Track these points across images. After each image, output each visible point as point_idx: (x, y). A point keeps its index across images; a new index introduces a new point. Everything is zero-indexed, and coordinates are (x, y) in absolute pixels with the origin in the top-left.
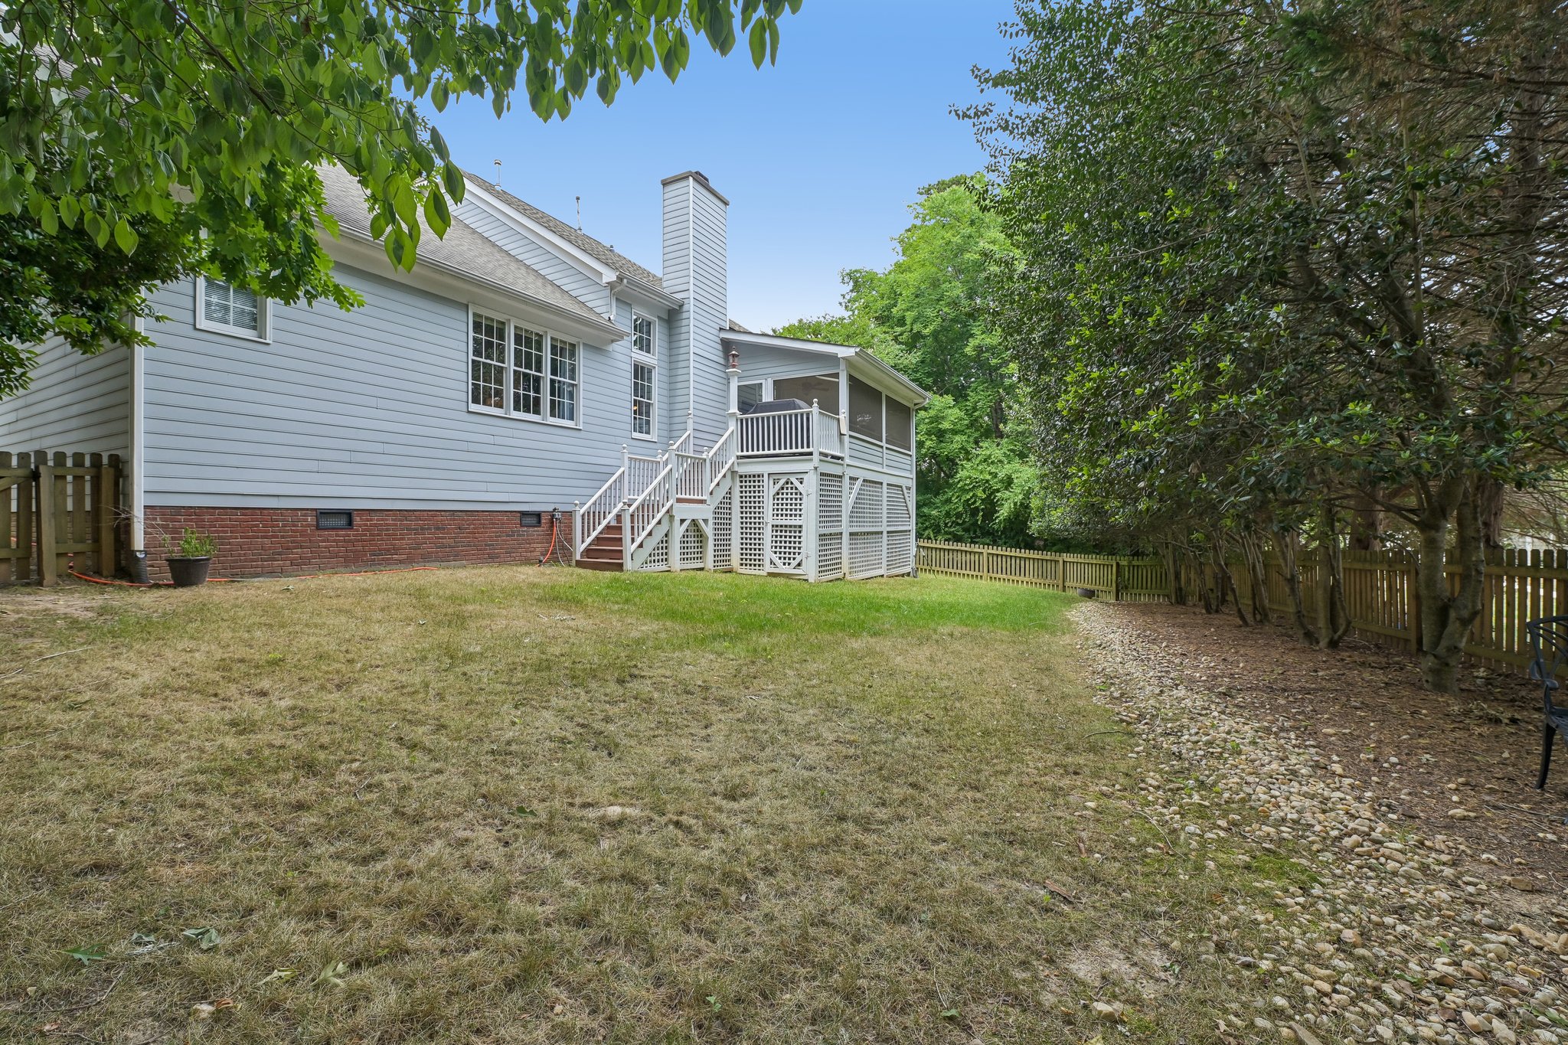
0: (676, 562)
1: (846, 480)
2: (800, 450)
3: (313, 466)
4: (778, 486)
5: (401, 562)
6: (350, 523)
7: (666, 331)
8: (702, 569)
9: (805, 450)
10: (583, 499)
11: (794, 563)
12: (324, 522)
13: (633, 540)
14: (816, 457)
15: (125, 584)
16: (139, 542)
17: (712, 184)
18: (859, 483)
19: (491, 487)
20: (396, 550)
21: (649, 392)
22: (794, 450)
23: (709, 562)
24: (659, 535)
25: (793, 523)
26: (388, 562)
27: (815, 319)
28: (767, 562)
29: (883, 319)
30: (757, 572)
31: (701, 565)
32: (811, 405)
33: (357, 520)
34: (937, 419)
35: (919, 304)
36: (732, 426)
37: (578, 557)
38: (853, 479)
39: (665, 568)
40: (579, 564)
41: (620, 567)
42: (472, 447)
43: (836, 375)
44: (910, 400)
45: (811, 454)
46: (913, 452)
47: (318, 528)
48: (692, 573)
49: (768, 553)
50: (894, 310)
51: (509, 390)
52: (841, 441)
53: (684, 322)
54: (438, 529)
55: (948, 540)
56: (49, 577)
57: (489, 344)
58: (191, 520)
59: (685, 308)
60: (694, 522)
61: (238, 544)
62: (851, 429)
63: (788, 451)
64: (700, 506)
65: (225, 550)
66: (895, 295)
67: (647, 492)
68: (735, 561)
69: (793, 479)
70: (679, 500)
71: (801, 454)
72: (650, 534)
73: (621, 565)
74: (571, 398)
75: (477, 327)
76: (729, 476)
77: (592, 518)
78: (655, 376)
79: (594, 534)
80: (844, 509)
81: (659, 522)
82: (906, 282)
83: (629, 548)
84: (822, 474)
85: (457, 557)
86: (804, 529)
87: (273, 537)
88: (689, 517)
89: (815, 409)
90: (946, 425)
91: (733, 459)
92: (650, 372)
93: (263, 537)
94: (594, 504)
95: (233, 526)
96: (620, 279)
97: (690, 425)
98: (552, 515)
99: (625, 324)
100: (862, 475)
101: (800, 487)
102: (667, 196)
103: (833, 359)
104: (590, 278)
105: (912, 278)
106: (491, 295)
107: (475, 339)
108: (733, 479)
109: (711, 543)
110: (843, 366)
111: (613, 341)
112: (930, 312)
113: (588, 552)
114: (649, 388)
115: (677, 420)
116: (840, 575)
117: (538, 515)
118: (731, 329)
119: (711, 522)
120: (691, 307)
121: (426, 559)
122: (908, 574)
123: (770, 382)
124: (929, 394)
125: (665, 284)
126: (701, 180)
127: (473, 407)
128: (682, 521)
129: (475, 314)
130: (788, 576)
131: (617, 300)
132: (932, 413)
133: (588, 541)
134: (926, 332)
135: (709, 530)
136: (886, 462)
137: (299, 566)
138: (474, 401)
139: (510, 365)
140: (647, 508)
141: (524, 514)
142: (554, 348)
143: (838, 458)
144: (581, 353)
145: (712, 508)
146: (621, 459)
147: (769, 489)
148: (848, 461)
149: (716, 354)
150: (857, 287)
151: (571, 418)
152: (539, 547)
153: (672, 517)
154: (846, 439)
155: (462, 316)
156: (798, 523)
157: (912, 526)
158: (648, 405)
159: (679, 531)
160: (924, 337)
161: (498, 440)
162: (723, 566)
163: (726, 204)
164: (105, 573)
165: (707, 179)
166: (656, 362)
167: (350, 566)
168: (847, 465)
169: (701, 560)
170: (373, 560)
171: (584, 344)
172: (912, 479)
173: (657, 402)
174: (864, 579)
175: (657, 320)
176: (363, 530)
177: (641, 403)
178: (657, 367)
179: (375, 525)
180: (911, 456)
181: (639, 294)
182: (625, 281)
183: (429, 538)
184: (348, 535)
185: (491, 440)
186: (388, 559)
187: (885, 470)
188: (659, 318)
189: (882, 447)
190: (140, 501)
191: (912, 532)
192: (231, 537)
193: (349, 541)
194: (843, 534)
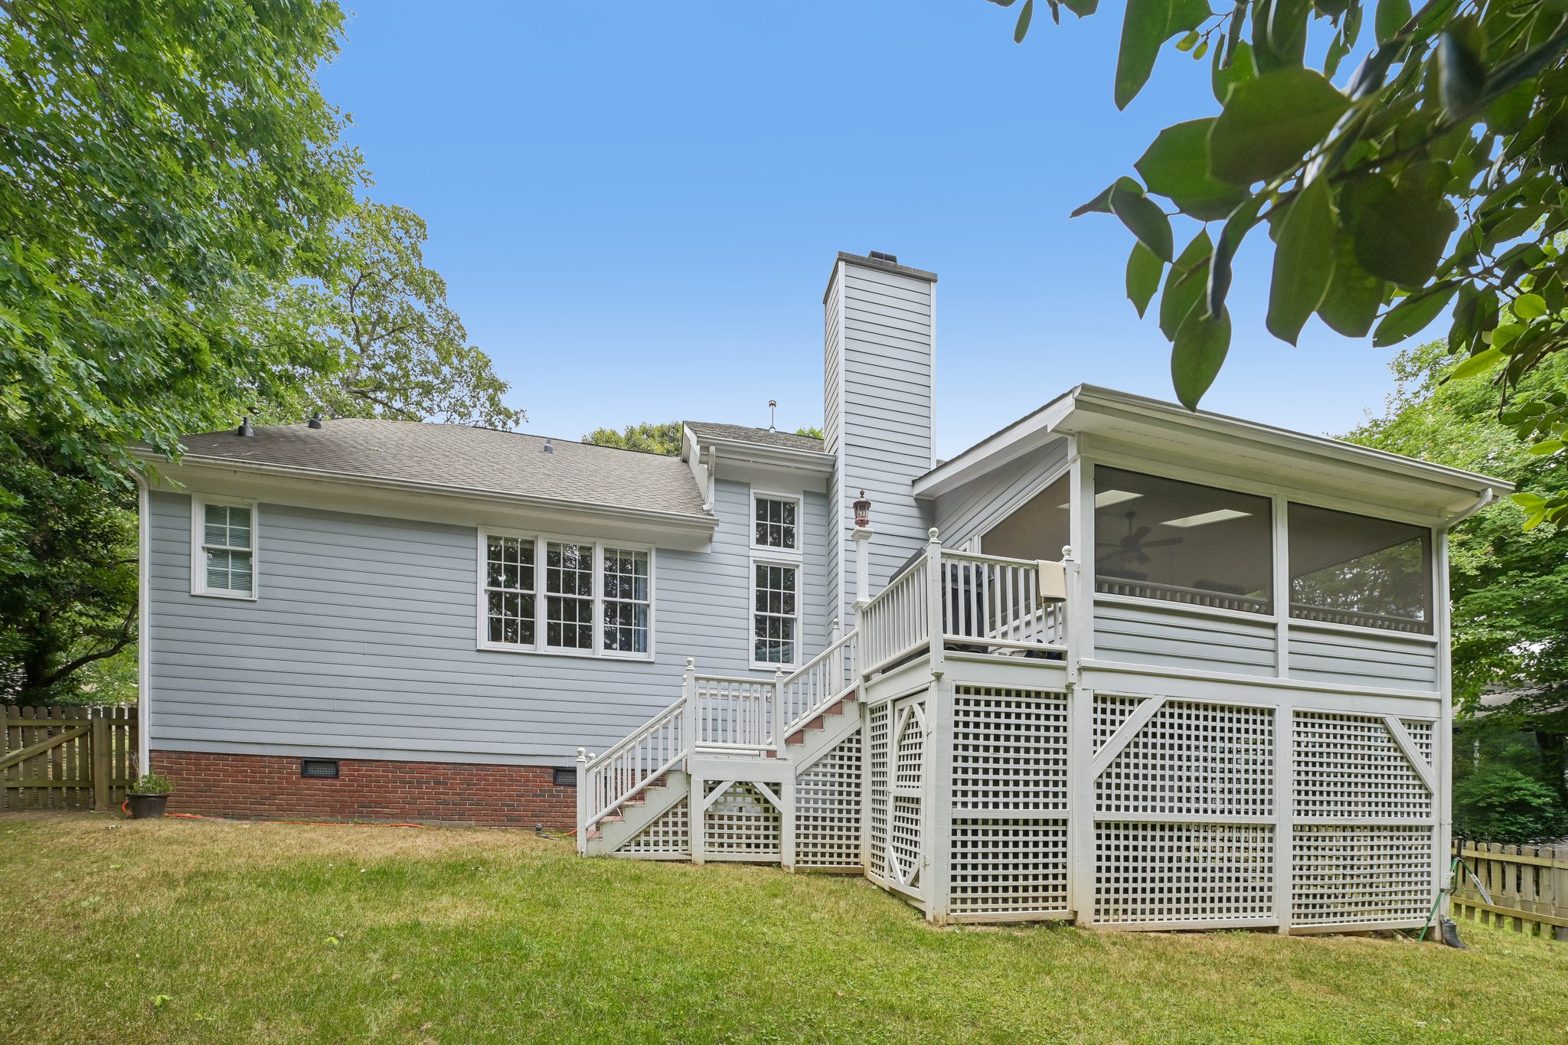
0: (698, 848)
1: (1081, 703)
2: (918, 644)
4: (903, 722)
5: (394, 816)
6: (336, 776)
7: (820, 511)
8: (769, 864)
9: (924, 640)
11: (912, 875)
12: (312, 771)
14: (936, 653)
18: (1145, 712)
19: (509, 737)
20: (387, 803)
21: (789, 604)
22: (913, 646)
23: (788, 854)
26: (378, 815)
28: (886, 865)
30: (882, 882)
31: (767, 858)
33: (344, 770)
36: (858, 626)
38: (1117, 702)
39: (678, 855)
42: (483, 691)
45: (928, 648)
46: (1441, 635)
47: (303, 775)
48: (743, 869)
49: (889, 850)
51: (542, 620)
53: (836, 487)
54: (438, 782)
56: (99, 804)
57: (511, 570)
58: (190, 764)
59: (837, 465)
60: (744, 787)
61: (232, 787)
62: (1105, 587)
64: (759, 760)
68: (866, 858)
69: (915, 706)
70: (704, 751)
71: (919, 651)
74: (644, 624)
75: (493, 552)
76: (852, 711)
78: (799, 578)
80: (1072, 768)
84: (969, 689)
85: (462, 816)
86: (924, 806)
87: (260, 782)
88: (736, 776)
91: (857, 681)
92: (789, 573)
93: (251, 782)
95: (225, 771)
96: (705, 448)
99: (737, 513)
100: (1162, 690)
101: (922, 722)
107: (490, 566)
108: (862, 716)
109: (790, 822)
111: (713, 539)
114: (789, 597)
116: (1060, 915)
119: (790, 788)
120: (841, 459)
121: (424, 815)
122: (1428, 934)
125: (825, 445)
127: (490, 645)
128: (710, 787)
129: (489, 538)
130: (906, 898)
131: (716, 479)
135: (784, 802)
137: (285, 811)
138: (491, 638)
139: (541, 591)
142: (609, 562)
143: (1049, 654)
144: (653, 561)
145: (797, 765)
148: (1084, 659)
149: (908, 523)
151: (642, 649)
153: (688, 777)
154: (1080, 611)
155: (468, 542)
156: (917, 793)
157: (1439, 813)
158: (789, 621)
159: (704, 799)
161: (520, 682)
162: (834, 864)
163: (928, 280)
165: (893, 259)
166: (801, 558)
167: (336, 817)
168: (1082, 669)
169: (775, 850)
170: (362, 812)
171: (658, 550)
172: (1440, 701)
173: (801, 616)
174: (1169, 932)
175: (801, 497)
176: (350, 780)
177: (774, 620)
178: (801, 565)
179: (363, 776)
180: (1433, 645)
181: (756, 466)
182: (712, 449)
183: (427, 793)
184: (335, 785)
185: (510, 681)
186: (379, 812)
187: (1284, 679)
188: (806, 493)
189: (1273, 626)
190: (145, 745)
191: (1436, 830)
192: (222, 781)
193: (336, 791)
194: (1069, 823)
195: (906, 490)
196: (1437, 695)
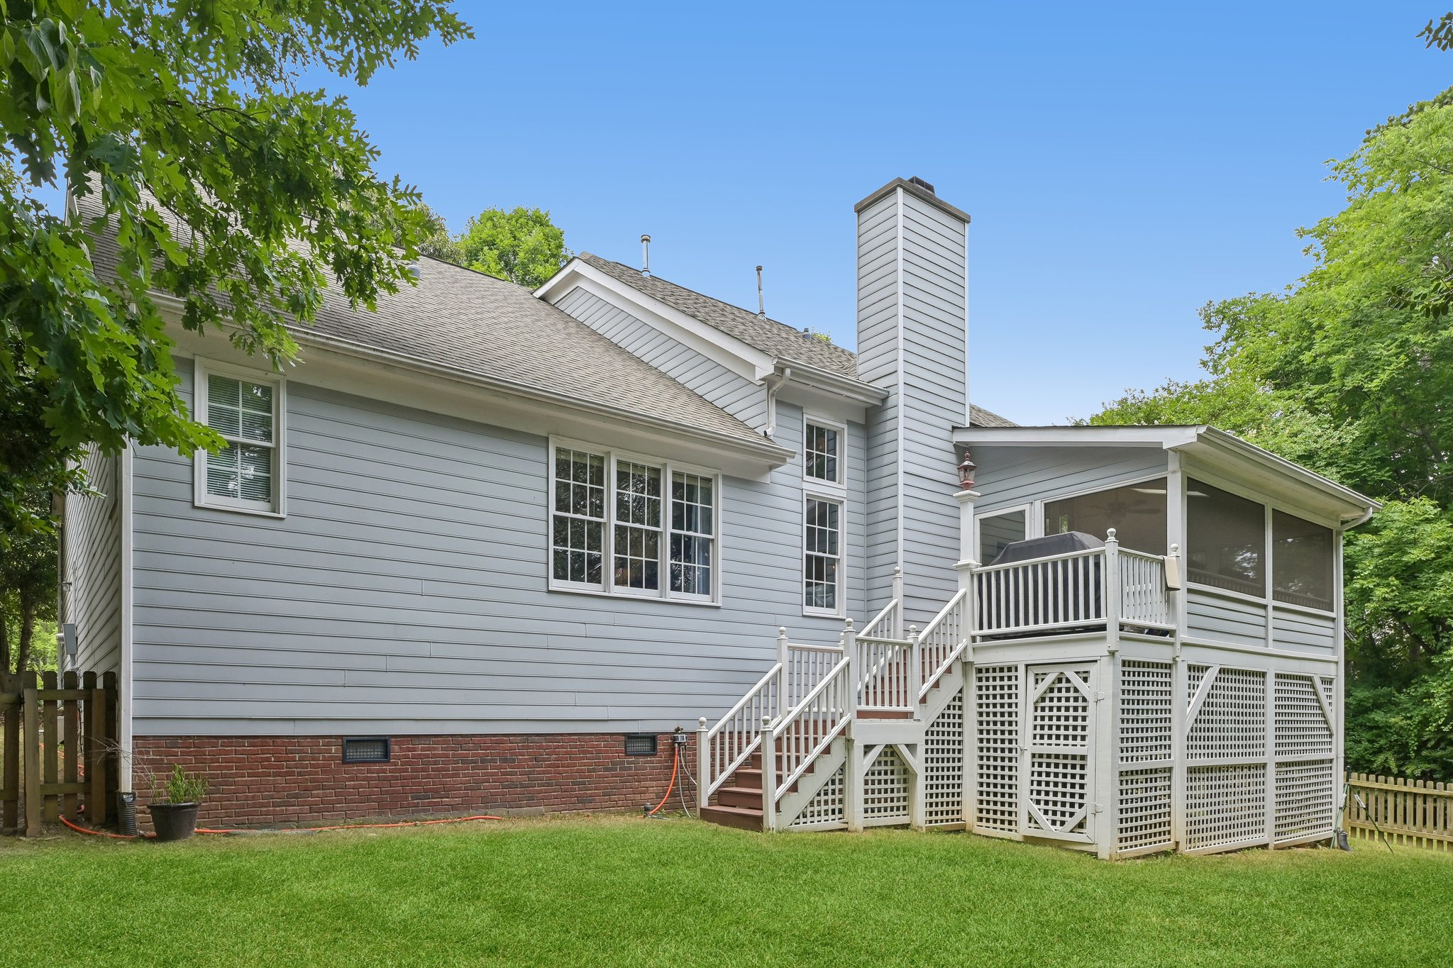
0: (857, 816)
1: (1181, 673)
2: (1082, 622)
3: (338, 677)
4: (1043, 686)
5: (454, 807)
6: (386, 755)
7: (860, 443)
8: (905, 827)
9: (1093, 621)
10: (714, 713)
11: (1071, 822)
12: (351, 754)
13: (779, 780)
14: (1112, 633)
15: (109, 834)
16: (127, 783)
17: (939, 194)
18: (1208, 678)
19: (581, 698)
20: (447, 791)
21: (834, 543)
22: (1072, 623)
23: (919, 814)
24: (828, 768)
25: (1070, 751)
26: (436, 808)
27: (1150, 394)
28: (1023, 819)
29: (1284, 377)
30: (1006, 834)
31: (904, 820)
32: (1104, 537)
33: (395, 750)
34: (1399, 546)
35: (1357, 340)
36: (965, 587)
37: (704, 803)
38: (1196, 670)
39: (837, 824)
40: (706, 815)
41: (757, 823)
42: (553, 642)
43: (1162, 483)
44: (1332, 515)
45: (1103, 628)
46: (1338, 612)
47: (345, 761)
48: (885, 832)
49: (1025, 803)
50: (1306, 357)
51: (609, 554)
52: (1169, 602)
53: (889, 425)
54: (505, 760)
55: (1426, 776)
56: (33, 826)
57: (580, 493)
58: (188, 754)
59: (891, 402)
60: (891, 751)
61: (248, 785)
62: (1191, 577)
63: (1061, 624)
64: (902, 722)
65: (229, 792)
66: (1308, 331)
67: (804, 702)
68: (969, 812)
69: (1070, 673)
70: (862, 715)
71: (1087, 629)
72: (811, 769)
73: (759, 820)
74: (706, 561)
75: (562, 468)
76: (957, 669)
77: (726, 741)
78: (843, 515)
79: (730, 769)
80: (1175, 724)
81: (827, 750)
82: (1331, 302)
83: (772, 792)
84: (1124, 663)
85: (532, 800)
86: (1090, 762)
87: (288, 774)
88: (881, 740)
89: (1111, 548)
90: (1415, 555)
91: (965, 641)
92: (834, 509)
93: (276, 775)
94: (732, 719)
95: (239, 760)
96: (780, 370)
97: (899, 588)
98: (673, 736)
99: (792, 440)
100: (1216, 660)
101: (1084, 689)
102: (864, 228)
103: (1154, 454)
104: (736, 373)
105: (1342, 295)
106: (580, 419)
107: (558, 485)
108: (965, 674)
109: (921, 783)
110: (1173, 464)
111: (771, 468)
112: (1379, 349)
113: (719, 796)
114: (834, 535)
115: (878, 583)
116: (1169, 846)
117: (652, 738)
118: (974, 426)
119: (921, 748)
120: (900, 399)
121: (489, 802)
122: (1328, 842)
123: (1039, 509)
124: (1379, 502)
125: (860, 369)
126: (920, 190)
127: (556, 584)
128: (868, 748)
129: (559, 450)
130: (1060, 844)
131: (779, 403)
132: (1388, 535)
133: (721, 779)
134: (1374, 385)
135: (917, 763)
136: (1272, 634)
137: (321, 812)
138: (556, 576)
139: (611, 518)
140: (805, 729)
141: (631, 737)
142: (677, 487)
143: (1164, 633)
144: (720, 492)
145: (925, 725)
146: (778, 649)
147: (1028, 692)
148: (1183, 636)
149: (945, 469)
150: (1237, 329)
151: (706, 592)
152: (654, 787)
153: (849, 743)
154: (1181, 597)
155: (537, 454)
156: (1078, 751)
157: (1337, 749)
158: (833, 562)
159: (862, 765)
160: (1367, 395)
161: (592, 630)
162: (944, 822)
163: (963, 220)
164: (94, 819)
165: (930, 188)
166: (844, 494)
167: (386, 814)
168: (1184, 644)
169: (905, 812)
170: (417, 805)
171: (725, 477)
172: (1337, 663)
173: (845, 557)
174: (1220, 853)
175: (845, 427)
176: (403, 764)
177: (820, 560)
178: (845, 501)
179: (419, 756)
180: (1333, 620)
181: (814, 390)
182: (788, 371)
183: (493, 775)
184: (384, 771)
185: (581, 629)
186: (436, 804)
187: (1272, 649)
188: (849, 423)
189: (1264, 607)
190: (127, 730)
191: (1335, 761)
192: (237, 775)
193: (385, 779)
194: (1174, 771)
195: (945, 435)
196: (1334, 658)
